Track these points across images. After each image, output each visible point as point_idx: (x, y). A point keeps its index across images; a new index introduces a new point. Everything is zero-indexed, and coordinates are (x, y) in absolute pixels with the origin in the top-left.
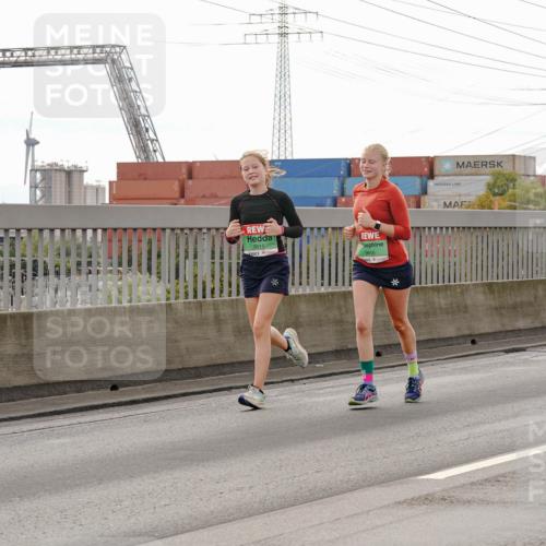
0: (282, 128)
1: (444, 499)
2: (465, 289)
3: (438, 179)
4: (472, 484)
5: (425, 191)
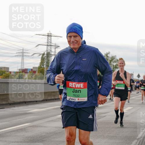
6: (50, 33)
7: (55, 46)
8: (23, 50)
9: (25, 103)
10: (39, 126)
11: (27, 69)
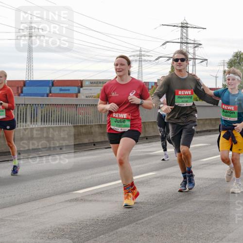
0: (30, 69)
1: (82, 200)
2: (91, 126)
3: (84, 88)
4: (92, 194)
5: (79, 92)
6: (185, 22)
7: (194, 44)
8: (141, 51)
9: (147, 139)
10: (172, 177)
11: (148, 82)
